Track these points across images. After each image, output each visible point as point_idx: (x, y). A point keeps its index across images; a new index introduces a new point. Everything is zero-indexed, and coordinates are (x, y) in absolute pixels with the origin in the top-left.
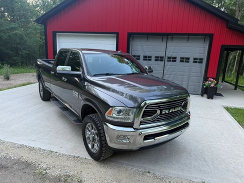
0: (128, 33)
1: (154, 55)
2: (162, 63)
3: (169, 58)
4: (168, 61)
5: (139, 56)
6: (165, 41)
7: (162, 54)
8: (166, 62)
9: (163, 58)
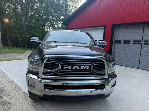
0: (112, 25)
1: (132, 39)
2: (140, 46)
3: (145, 41)
4: (145, 44)
5: (120, 41)
6: (142, 28)
7: (140, 39)
8: (143, 45)
9: (140, 41)
